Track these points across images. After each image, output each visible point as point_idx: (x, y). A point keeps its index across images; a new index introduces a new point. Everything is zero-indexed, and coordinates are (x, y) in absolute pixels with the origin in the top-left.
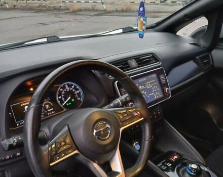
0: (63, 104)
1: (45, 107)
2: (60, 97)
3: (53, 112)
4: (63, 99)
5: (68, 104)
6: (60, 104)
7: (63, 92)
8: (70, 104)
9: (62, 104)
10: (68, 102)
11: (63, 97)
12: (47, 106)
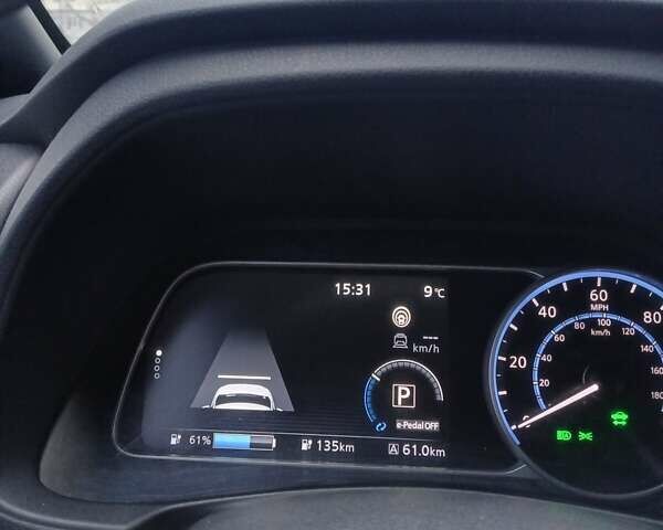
0: (527, 422)
1: (383, 393)
2: (519, 362)
3: (428, 451)
4: (539, 384)
5: (563, 435)
6: (500, 412)
7: (556, 335)
8: (585, 436)
9: (514, 418)
10: (570, 418)
11: (545, 370)
12: (403, 393)
